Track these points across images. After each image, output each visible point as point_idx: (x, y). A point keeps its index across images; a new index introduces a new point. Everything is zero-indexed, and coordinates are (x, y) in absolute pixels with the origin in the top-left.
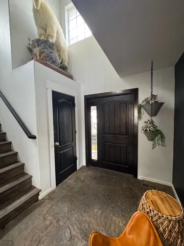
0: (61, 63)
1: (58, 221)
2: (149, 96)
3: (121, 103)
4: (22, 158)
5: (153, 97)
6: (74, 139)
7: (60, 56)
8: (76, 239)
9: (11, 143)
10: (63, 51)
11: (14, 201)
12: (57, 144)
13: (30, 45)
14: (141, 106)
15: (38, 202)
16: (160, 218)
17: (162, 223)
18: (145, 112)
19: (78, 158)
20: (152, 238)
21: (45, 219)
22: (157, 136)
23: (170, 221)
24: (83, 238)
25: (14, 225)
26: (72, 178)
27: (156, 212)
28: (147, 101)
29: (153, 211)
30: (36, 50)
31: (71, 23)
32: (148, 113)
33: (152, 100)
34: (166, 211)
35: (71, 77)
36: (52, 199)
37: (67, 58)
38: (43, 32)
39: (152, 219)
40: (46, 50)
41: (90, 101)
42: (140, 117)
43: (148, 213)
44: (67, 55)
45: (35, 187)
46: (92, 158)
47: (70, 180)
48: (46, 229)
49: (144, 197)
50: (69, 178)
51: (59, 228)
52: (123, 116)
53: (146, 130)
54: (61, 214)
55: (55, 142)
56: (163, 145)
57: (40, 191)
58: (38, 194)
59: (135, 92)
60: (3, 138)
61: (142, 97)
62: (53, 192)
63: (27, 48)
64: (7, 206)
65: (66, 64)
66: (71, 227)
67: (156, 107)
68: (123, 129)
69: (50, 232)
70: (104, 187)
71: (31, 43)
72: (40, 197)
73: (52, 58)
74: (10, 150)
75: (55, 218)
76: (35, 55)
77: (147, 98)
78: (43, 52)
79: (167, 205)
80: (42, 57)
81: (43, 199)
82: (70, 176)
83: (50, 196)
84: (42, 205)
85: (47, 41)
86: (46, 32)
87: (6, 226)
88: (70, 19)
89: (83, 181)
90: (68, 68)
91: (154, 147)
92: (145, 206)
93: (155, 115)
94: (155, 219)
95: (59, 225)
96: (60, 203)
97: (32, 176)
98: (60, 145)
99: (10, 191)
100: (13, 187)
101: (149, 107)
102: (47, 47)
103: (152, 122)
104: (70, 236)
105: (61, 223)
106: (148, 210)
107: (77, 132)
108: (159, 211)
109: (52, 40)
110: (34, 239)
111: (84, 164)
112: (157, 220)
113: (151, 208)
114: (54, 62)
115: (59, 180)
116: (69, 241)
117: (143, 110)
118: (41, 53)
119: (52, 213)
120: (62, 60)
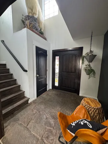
0: (40, 30)
1: (39, 112)
2: (89, 51)
3: (73, 55)
4: (19, 82)
5: (91, 52)
6: (46, 74)
7: (39, 26)
8: (49, 119)
9: (12, 74)
10: (41, 23)
11: (16, 102)
12: (38, 75)
13: (23, 19)
14: (84, 56)
15: (28, 104)
16: (90, 108)
17: (91, 110)
18: (86, 60)
19: (48, 85)
20: (86, 116)
21: (33, 111)
22: (92, 72)
23: (95, 109)
24: (52, 118)
25: (18, 113)
26: (45, 94)
27: (88, 105)
28: (87, 54)
29: (87, 105)
30: (27, 22)
31: (45, 6)
32: (88, 61)
33: (90, 53)
34: (93, 105)
35: (45, 39)
36: (35, 103)
37: (43, 27)
38: (30, 11)
39: (86, 108)
40: (33, 22)
41: (56, 53)
42: (83, 63)
43: (84, 106)
44: (43, 25)
45: (26, 97)
46: (55, 85)
47: (44, 95)
48: (34, 115)
49: (83, 100)
50: (43, 94)
51: (40, 115)
52: (74, 63)
53: (86, 69)
54: (41, 109)
55: (37, 74)
56: (94, 77)
57: (29, 99)
58: (28, 100)
59: (81, 49)
60: (8, 71)
61: (85, 52)
62: (36, 100)
63: (21, 21)
64: (13, 104)
65: (43, 31)
66: (46, 114)
67: (92, 57)
68: (73, 70)
69: (36, 116)
70: (62, 99)
71: (24, 17)
72: (29, 102)
73: (36, 27)
74: (12, 78)
75: (38, 111)
76: (27, 25)
77: (88, 53)
78: (31, 23)
79: (94, 103)
80: (30, 27)
81: (31, 103)
82: (44, 93)
83: (34, 102)
84: (31, 105)
85: (33, 17)
86: (32, 11)
87: (14, 113)
88: (45, 3)
89: (50, 96)
90: (44, 34)
91: (89, 78)
92: (83, 104)
93: (91, 62)
94: (87, 108)
95: (40, 113)
96: (39, 105)
97: (25, 92)
98: (39, 76)
99: (15, 97)
100: (16, 96)
101: (88, 58)
102: (33, 20)
103: (89, 65)
104: (46, 118)
105: (41, 113)
106: (85, 105)
107: (48, 70)
108: (90, 105)
109: (36, 16)
110: (29, 118)
111: (51, 88)
112: (88, 109)
113: (86, 104)
114: (37, 30)
115: (38, 95)
116: (46, 119)
117: (85, 59)
118: (30, 24)
119: (36, 109)
120: (41, 28)
